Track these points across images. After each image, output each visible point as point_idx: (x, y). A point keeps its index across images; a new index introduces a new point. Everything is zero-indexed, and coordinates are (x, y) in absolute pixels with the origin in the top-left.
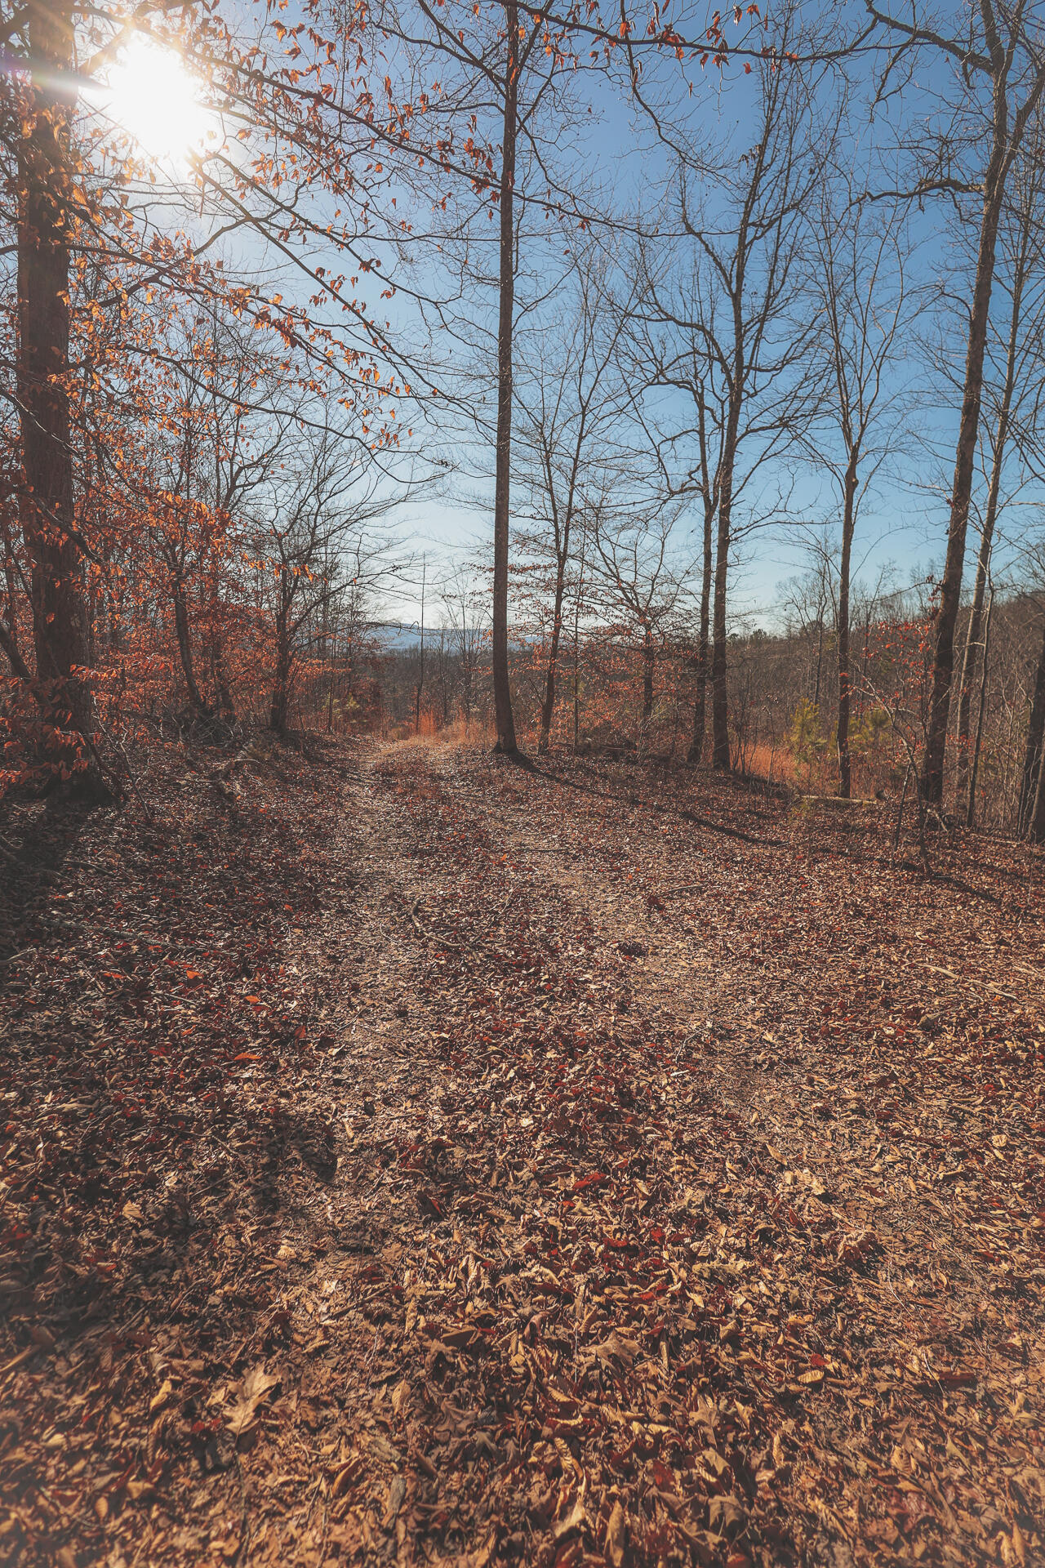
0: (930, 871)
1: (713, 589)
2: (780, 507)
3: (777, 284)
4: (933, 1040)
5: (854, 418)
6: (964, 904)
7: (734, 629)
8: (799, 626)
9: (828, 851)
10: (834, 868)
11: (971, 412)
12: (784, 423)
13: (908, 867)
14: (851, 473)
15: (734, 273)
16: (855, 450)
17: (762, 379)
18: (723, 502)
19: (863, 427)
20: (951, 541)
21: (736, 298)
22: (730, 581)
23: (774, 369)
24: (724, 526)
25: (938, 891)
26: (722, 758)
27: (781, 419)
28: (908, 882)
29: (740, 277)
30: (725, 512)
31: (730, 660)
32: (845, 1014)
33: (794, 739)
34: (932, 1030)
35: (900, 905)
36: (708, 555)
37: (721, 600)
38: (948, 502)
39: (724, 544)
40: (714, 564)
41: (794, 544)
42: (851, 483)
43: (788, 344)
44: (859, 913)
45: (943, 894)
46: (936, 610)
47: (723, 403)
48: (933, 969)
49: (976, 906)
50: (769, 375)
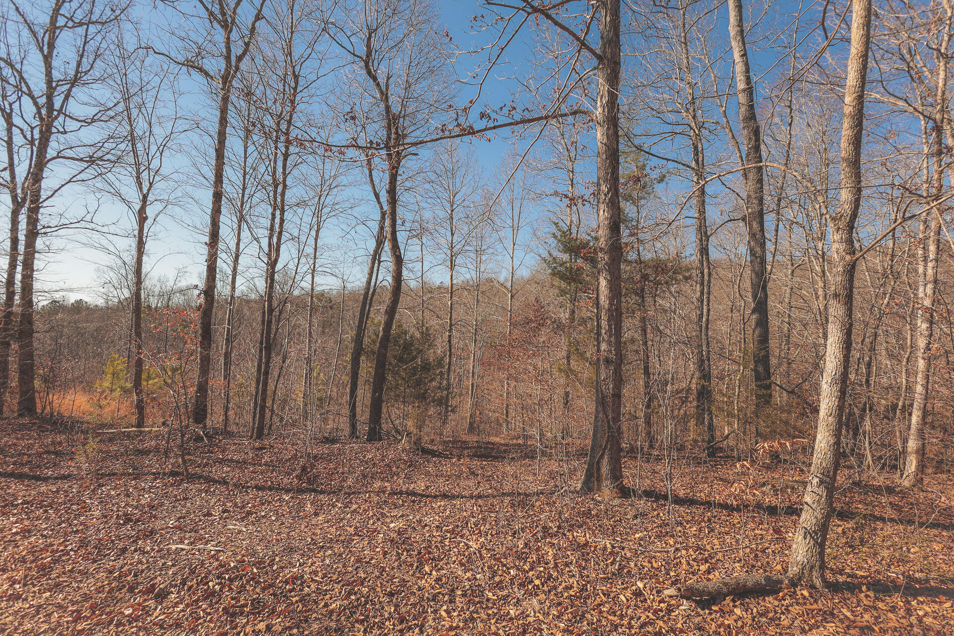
0: (188, 473)
1: (19, 269)
2: (88, 218)
3: (85, 66)
4: (161, 603)
5: (145, 175)
6: (206, 492)
7: (41, 301)
8: (116, 300)
9: (114, 474)
10: (115, 488)
11: (218, 196)
12: (91, 161)
13: (173, 474)
14: (142, 211)
15: (46, 40)
16: (145, 197)
17: (71, 125)
18: (32, 202)
19: (151, 184)
20: (208, 266)
21: (47, 59)
22: (37, 264)
23: (84, 121)
24: (33, 221)
25: (192, 487)
26: (28, 406)
27: (91, 157)
28: (172, 485)
29: (51, 46)
30: (34, 211)
31: (38, 325)
32: (94, 613)
33: (106, 384)
34: (162, 596)
35: (162, 505)
36: (15, 241)
37: (28, 279)
38: (206, 243)
39: (32, 235)
40: (21, 248)
41: (96, 248)
42: (142, 218)
43: (96, 110)
44: (128, 520)
45: (194, 488)
46: (201, 306)
47: (32, 128)
48: (174, 547)
49: (214, 491)
50: (79, 124)
